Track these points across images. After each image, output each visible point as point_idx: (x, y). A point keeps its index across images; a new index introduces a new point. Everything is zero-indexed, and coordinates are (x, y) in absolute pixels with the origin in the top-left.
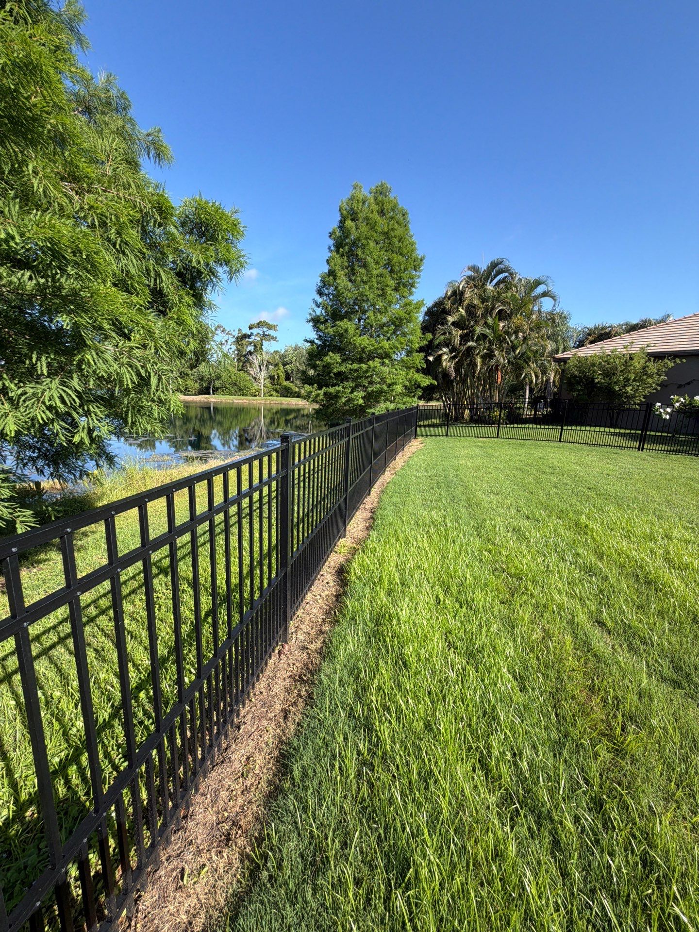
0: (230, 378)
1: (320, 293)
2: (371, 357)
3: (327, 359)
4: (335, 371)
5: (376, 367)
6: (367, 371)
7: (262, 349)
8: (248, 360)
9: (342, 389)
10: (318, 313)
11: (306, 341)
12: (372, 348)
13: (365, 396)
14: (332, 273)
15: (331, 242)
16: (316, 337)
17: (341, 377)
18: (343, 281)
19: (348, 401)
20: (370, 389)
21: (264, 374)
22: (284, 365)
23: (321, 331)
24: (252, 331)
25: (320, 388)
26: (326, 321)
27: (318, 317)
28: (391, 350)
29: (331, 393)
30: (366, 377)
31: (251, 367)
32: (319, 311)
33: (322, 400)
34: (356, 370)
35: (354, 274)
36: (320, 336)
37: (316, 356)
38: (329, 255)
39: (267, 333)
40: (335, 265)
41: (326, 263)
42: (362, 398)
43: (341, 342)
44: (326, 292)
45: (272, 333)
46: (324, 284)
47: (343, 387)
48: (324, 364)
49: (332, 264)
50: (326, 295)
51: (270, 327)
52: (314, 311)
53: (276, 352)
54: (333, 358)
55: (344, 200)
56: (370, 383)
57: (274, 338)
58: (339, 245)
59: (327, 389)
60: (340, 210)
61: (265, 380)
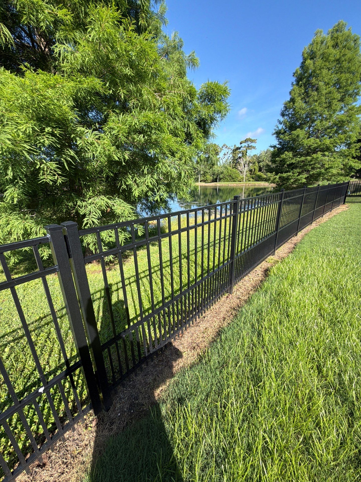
0: (228, 172)
1: (283, 115)
2: (315, 151)
3: (283, 156)
4: (288, 163)
5: (318, 158)
6: (311, 161)
7: (246, 154)
8: (238, 162)
9: (292, 174)
10: (280, 128)
11: (271, 147)
12: (316, 145)
13: (308, 177)
14: (293, 100)
15: (294, 79)
16: (278, 143)
17: (292, 166)
18: (300, 103)
19: (295, 181)
20: (311, 173)
21: (246, 168)
22: (259, 163)
23: (281, 139)
24: (241, 145)
25: (276, 174)
26: (285, 132)
27: (280, 130)
28: (331, 145)
29: (283, 177)
30: (310, 165)
31: (239, 165)
32: (280, 127)
33: (278, 181)
34: (303, 161)
35: (308, 97)
36: (280, 142)
37: (276, 155)
38: (291, 88)
39: (250, 145)
40: (295, 94)
41: (289, 94)
42: (305, 178)
43: (294, 144)
44: (287, 113)
45: (253, 144)
46: (286, 108)
47: (293, 173)
48: (281, 159)
49: (293, 94)
50: (287, 115)
51: (252, 141)
52: (278, 127)
53: (254, 156)
54: (287, 155)
55: (306, 47)
56: (313, 168)
57: (254, 148)
58: (299, 79)
59: (282, 175)
60: (303, 55)
61: (247, 172)
